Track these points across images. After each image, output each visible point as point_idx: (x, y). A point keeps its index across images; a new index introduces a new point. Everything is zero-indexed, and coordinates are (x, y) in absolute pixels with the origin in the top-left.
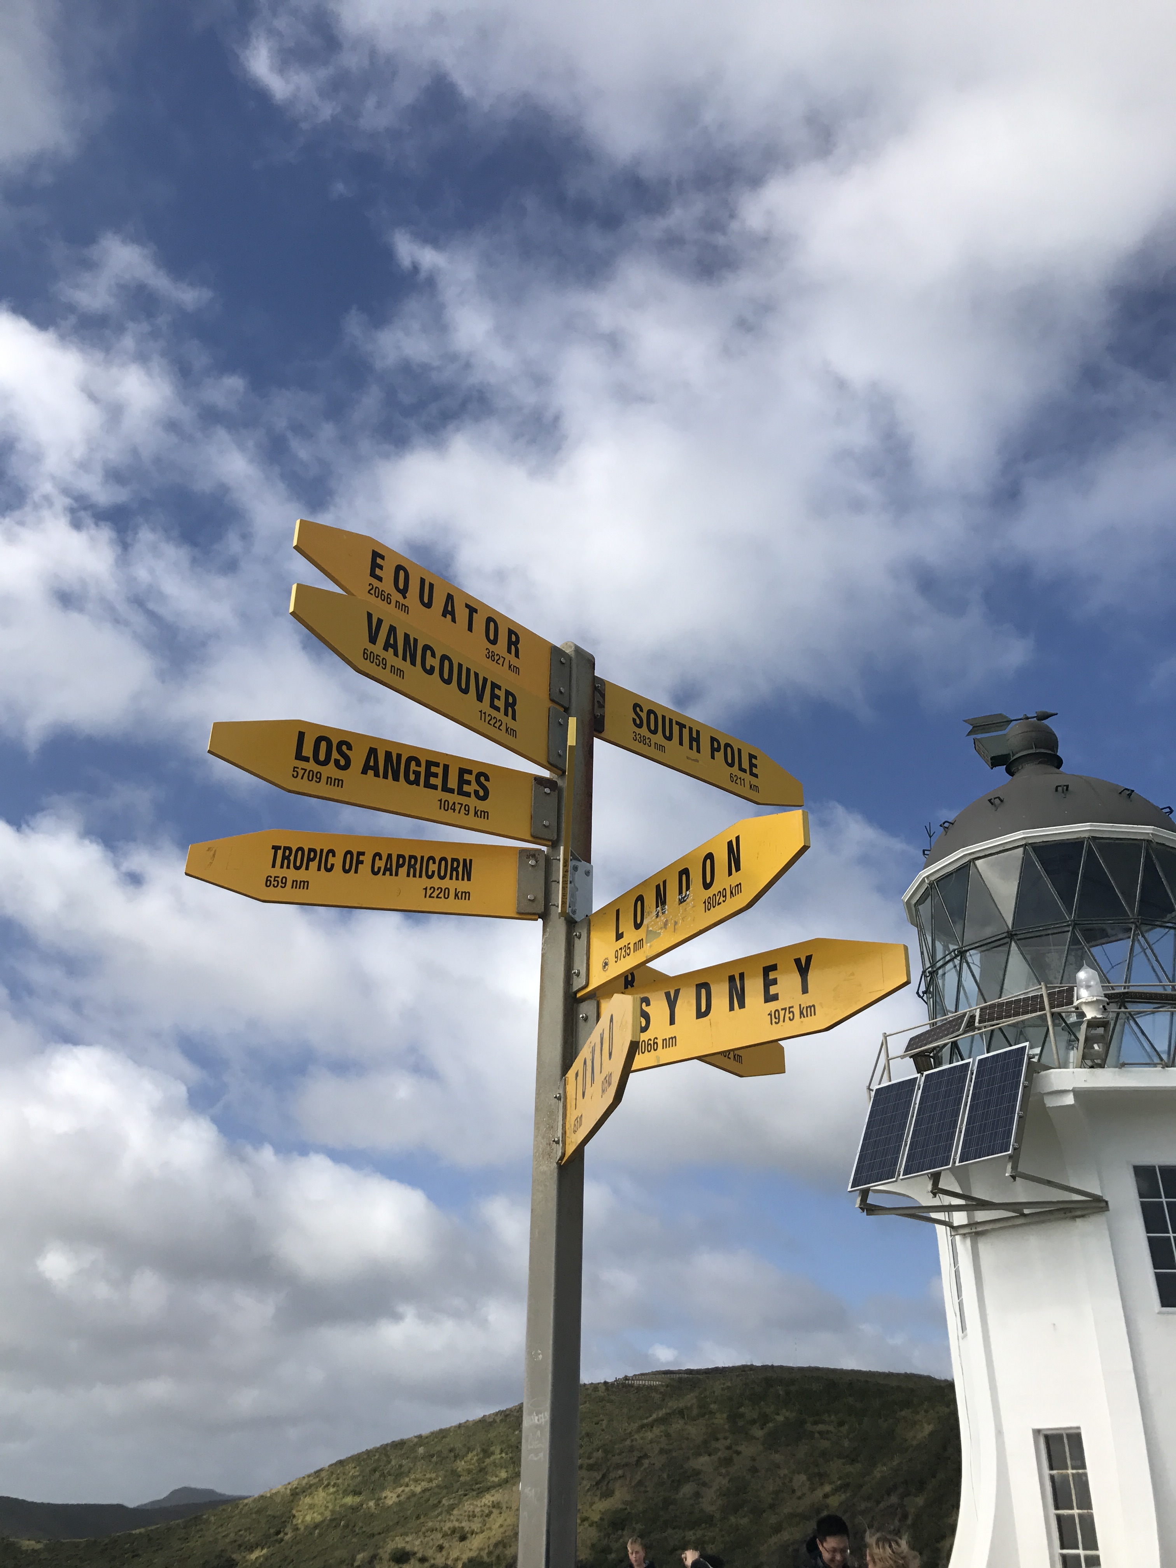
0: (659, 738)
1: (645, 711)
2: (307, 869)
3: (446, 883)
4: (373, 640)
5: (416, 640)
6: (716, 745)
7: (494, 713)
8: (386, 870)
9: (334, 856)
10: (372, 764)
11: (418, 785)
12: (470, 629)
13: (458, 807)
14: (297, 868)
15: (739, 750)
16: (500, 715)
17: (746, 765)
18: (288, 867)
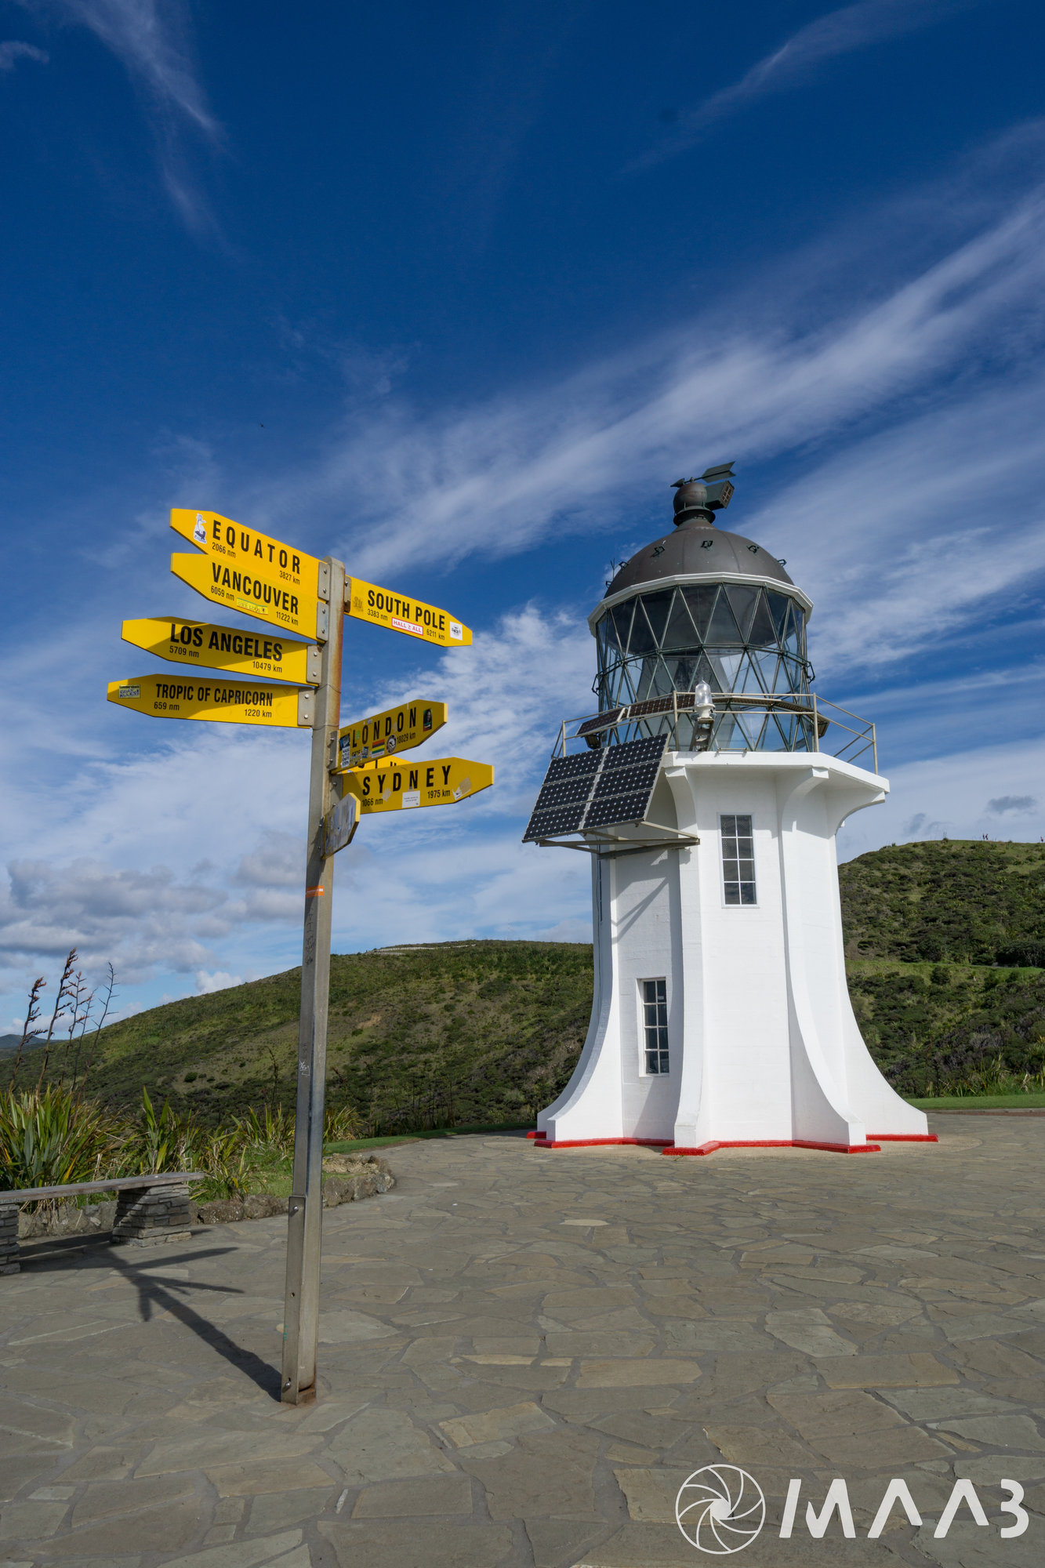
0: (384, 612)
1: (376, 595)
2: (177, 698)
3: (258, 707)
4: (216, 579)
5: (240, 575)
6: (419, 612)
7: (285, 612)
8: (223, 699)
9: (192, 690)
10: (214, 641)
11: (241, 653)
12: (271, 560)
13: (264, 666)
14: (172, 698)
15: (434, 614)
16: (288, 613)
17: (437, 623)
18: (167, 697)
